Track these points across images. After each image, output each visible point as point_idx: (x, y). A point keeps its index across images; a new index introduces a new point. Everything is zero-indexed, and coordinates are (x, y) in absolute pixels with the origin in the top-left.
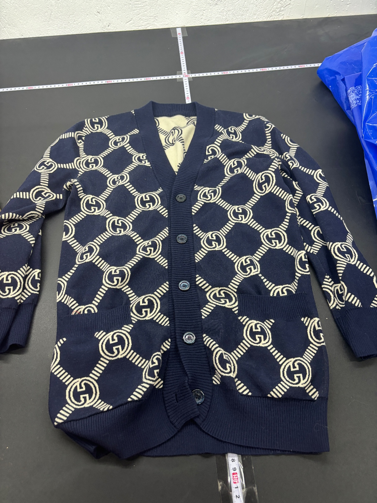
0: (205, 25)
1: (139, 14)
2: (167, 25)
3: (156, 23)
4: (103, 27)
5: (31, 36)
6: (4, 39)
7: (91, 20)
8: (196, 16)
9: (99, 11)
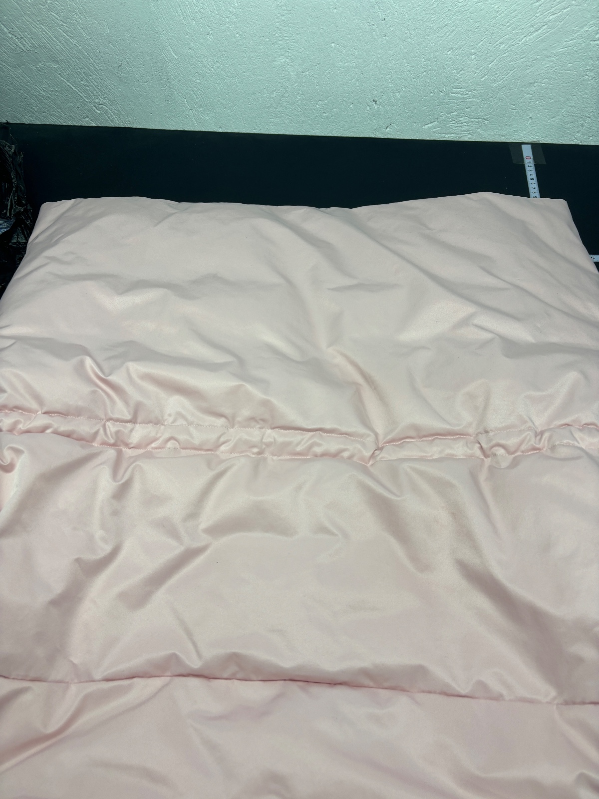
0: (581, 144)
1: (453, 112)
2: (503, 136)
3: (481, 132)
4: (375, 128)
5: (236, 131)
6: (186, 129)
7: (356, 114)
8: (568, 126)
9: (376, 99)
